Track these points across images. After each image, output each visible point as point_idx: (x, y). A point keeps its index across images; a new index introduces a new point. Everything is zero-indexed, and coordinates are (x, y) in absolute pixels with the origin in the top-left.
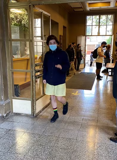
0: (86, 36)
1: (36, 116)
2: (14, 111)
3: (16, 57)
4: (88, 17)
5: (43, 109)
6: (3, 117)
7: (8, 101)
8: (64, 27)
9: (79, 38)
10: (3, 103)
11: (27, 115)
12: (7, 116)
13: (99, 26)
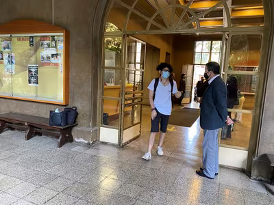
0: (194, 65)
1: (123, 147)
2: (101, 140)
3: (109, 85)
4: (197, 43)
5: (131, 141)
6: (89, 144)
7: (95, 128)
8: (167, 54)
9: (185, 67)
10: (91, 130)
11: (113, 145)
12: (93, 143)
13: (210, 53)
